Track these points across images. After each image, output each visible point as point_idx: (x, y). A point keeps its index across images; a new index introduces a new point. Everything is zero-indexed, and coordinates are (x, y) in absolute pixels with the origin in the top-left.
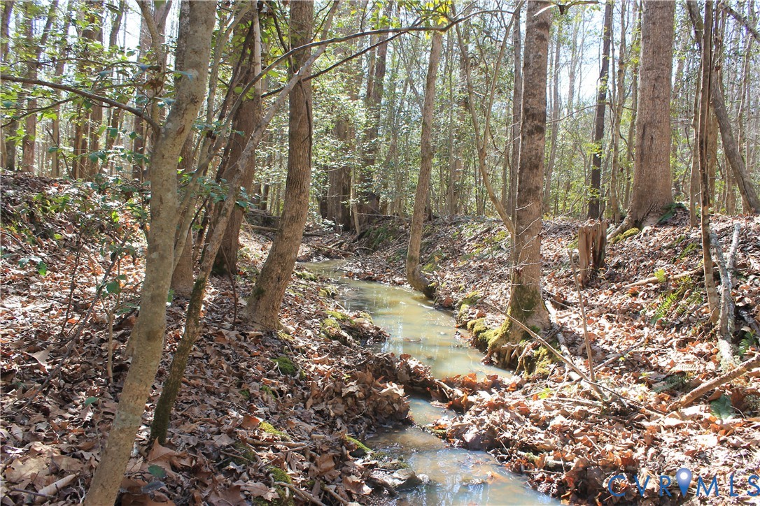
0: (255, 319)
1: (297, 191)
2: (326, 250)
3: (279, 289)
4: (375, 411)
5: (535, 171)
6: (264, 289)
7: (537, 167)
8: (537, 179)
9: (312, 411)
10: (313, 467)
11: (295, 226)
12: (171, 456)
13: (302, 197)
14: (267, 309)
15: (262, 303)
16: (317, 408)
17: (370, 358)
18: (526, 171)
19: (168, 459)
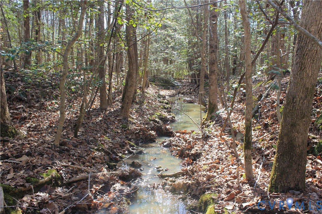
0: (121, 115)
1: (131, 78)
2: (182, 92)
3: (128, 106)
4: (146, 138)
5: (213, 65)
6: (124, 106)
7: (214, 64)
8: (214, 68)
9: (124, 137)
10: (113, 146)
11: (131, 88)
12: (77, 140)
13: (133, 79)
14: (125, 112)
15: (123, 110)
16: (126, 136)
17: (155, 126)
18: (211, 65)
19: (76, 140)
